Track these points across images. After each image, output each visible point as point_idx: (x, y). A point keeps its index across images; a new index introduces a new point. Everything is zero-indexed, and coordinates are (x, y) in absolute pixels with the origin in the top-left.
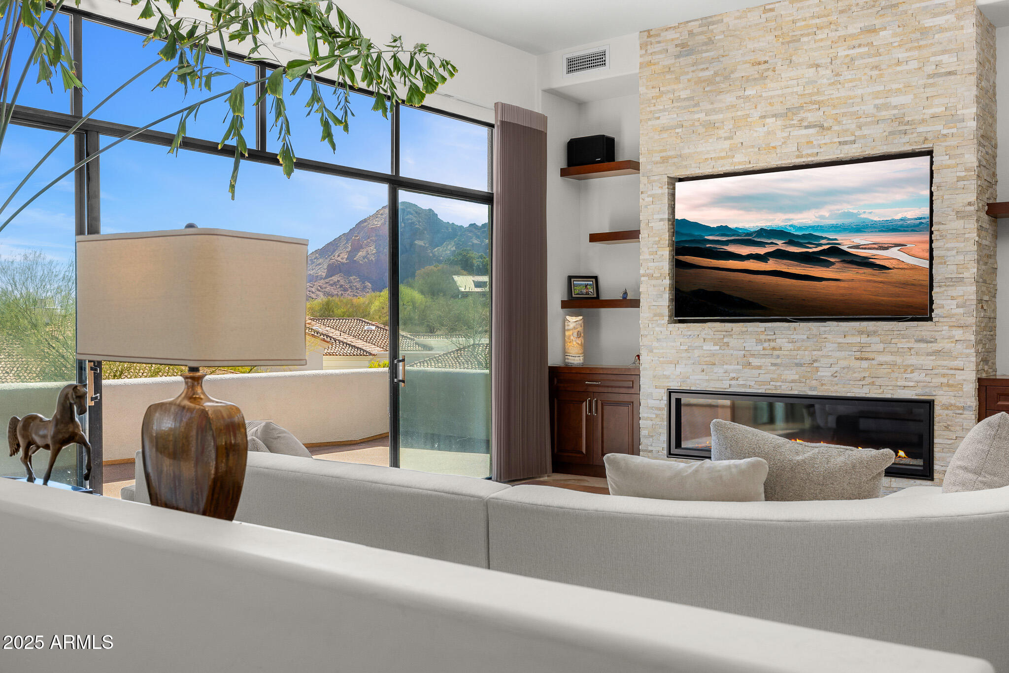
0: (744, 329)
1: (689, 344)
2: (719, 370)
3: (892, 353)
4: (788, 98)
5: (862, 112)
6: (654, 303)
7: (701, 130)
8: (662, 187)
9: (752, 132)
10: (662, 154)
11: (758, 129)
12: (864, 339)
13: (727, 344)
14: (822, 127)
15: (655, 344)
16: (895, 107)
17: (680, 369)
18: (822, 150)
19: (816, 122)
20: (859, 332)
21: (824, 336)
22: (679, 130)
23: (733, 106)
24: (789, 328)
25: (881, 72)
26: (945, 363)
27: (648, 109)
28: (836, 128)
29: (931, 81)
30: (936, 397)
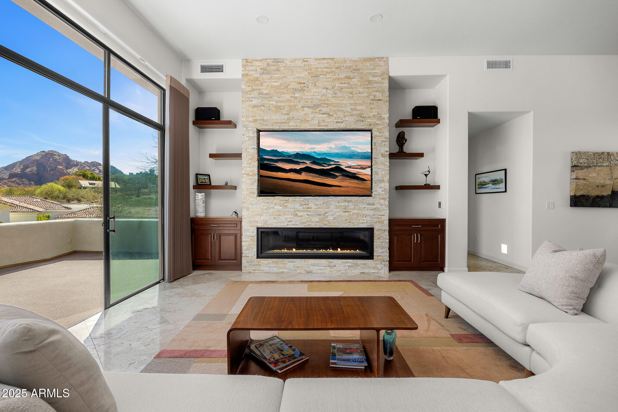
0: (295, 199)
1: (268, 206)
2: (283, 218)
3: (357, 209)
4: (314, 100)
5: (345, 110)
6: (250, 187)
7: (273, 109)
8: (254, 133)
9: (298, 113)
10: (253, 118)
11: (301, 112)
12: (347, 204)
13: (286, 206)
14: (329, 114)
15: (250, 206)
16: (359, 110)
17: (263, 218)
18: (329, 124)
19: (326, 112)
20: (344, 201)
21: (330, 203)
22: (263, 108)
23: (289, 100)
24: (315, 199)
25: (353, 95)
26: (378, 213)
27: (246, 96)
28: (335, 116)
29: (372, 102)
30: (375, 226)
